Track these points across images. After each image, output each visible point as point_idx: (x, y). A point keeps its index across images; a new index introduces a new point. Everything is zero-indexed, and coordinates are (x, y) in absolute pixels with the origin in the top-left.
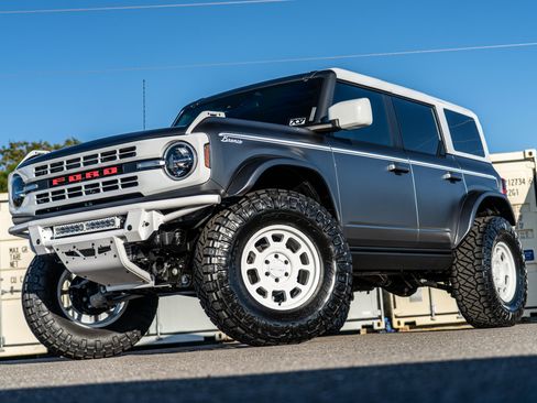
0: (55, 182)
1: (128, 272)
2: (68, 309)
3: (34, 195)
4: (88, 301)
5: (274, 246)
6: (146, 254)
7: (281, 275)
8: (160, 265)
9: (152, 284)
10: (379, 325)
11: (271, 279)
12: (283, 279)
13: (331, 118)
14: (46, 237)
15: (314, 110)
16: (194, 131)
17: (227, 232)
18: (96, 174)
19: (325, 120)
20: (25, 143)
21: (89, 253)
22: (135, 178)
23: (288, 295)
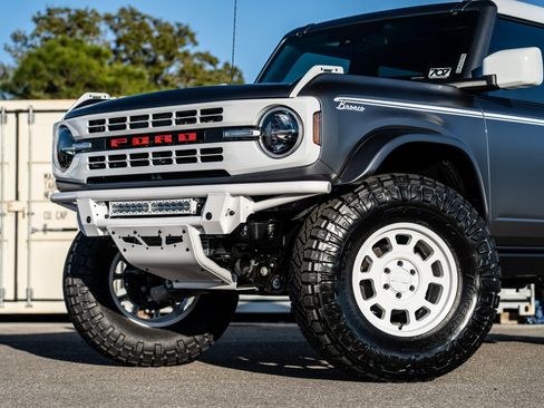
0: (114, 143)
1: (203, 270)
2: (122, 298)
3: (85, 157)
4: (148, 293)
5: (398, 250)
6: (228, 250)
7: (404, 289)
8: (246, 262)
9: (233, 286)
10: (527, 309)
11: (391, 294)
12: (407, 294)
13: (487, 72)
14: (99, 213)
15: (463, 57)
16: (301, 94)
17: (336, 230)
18: (168, 139)
19: (477, 75)
20: (68, 10)
21: (153, 241)
22: (220, 150)
23: (412, 316)
